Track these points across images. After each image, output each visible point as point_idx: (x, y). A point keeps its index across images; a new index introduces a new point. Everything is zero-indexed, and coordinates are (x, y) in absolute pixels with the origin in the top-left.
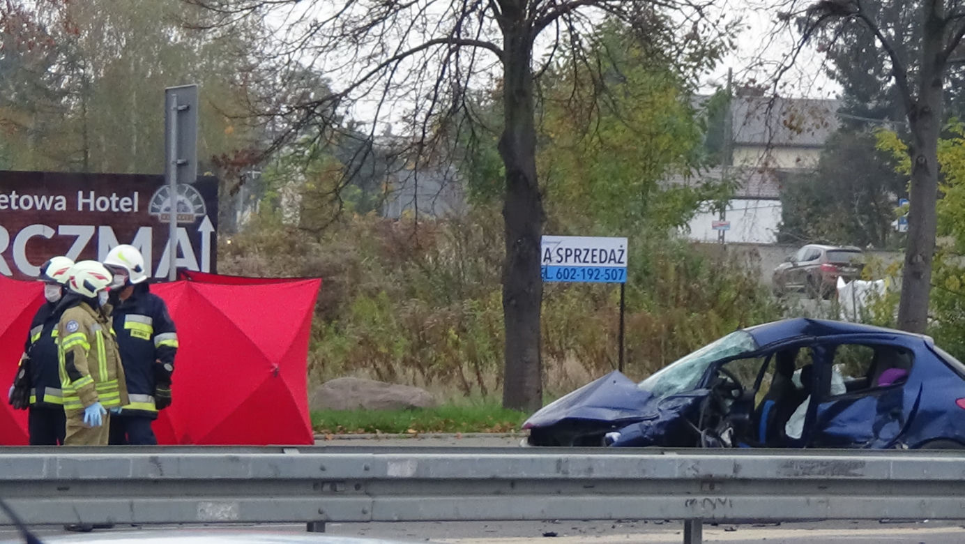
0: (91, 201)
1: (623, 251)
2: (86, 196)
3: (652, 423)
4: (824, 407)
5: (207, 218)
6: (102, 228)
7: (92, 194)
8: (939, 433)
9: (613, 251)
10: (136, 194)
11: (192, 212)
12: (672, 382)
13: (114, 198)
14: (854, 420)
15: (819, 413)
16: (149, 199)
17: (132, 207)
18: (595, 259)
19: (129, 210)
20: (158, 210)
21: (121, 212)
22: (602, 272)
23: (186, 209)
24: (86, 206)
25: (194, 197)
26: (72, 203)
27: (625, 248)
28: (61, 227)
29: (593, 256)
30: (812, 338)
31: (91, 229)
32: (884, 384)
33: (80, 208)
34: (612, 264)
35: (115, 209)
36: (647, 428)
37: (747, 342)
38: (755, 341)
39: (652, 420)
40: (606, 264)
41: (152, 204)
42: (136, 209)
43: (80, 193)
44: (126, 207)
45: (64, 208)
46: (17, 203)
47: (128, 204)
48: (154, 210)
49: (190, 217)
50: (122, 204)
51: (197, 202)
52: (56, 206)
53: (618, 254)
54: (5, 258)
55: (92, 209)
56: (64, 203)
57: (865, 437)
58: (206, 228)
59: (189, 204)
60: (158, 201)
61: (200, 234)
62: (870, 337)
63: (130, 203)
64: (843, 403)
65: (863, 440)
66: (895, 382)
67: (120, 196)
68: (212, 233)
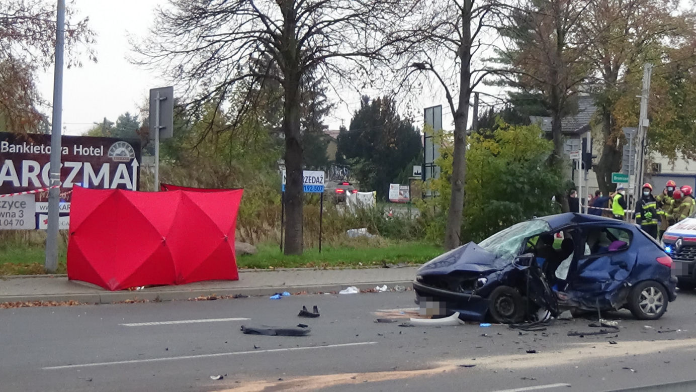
0: (80, 150)
1: (322, 178)
2: (78, 147)
3: (501, 272)
4: (581, 262)
5: (135, 160)
6: (85, 163)
7: (81, 146)
8: (649, 277)
9: (318, 178)
10: (102, 147)
11: (128, 156)
12: (508, 249)
13: (91, 149)
14: (596, 269)
15: (579, 265)
16: (108, 149)
17: (100, 153)
18: (311, 181)
19: (99, 155)
20: (112, 155)
21: (94, 156)
22: (314, 187)
23: (126, 155)
24: (78, 152)
25: (130, 149)
26: (71, 151)
27: (323, 176)
28: (65, 163)
29: (309, 180)
30: (576, 224)
31: (81, 164)
32: (614, 250)
33: (75, 153)
34: (318, 184)
35: (92, 154)
36: (499, 275)
37: (546, 226)
38: (550, 226)
39: (501, 270)
40: (315, 184)
41: (109, 152)
42: (102, 154)
43: (75, 146)
44: (97, 153)
45: (67, 153)
46: (44, 150)
47: (98, 152)
48: (110, 155)
49: (128, 159)
50: (95, 152)
51: (131, 151)
52: (63, 153)
53: (320, 179)
54: (39, 178)
55: (81, 154)
56: (67, 151)
57: (605, 279)
58: (135, 164)
59: (127, 152)
60: (112, 151)
61: (132, 167)
62: (606, 223)
63: (99, 151)
64: (591, 261)
65: (604, 281)
66: (619, 248)
67: (94, 148)
68: (138, 167)
